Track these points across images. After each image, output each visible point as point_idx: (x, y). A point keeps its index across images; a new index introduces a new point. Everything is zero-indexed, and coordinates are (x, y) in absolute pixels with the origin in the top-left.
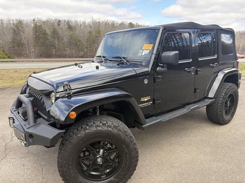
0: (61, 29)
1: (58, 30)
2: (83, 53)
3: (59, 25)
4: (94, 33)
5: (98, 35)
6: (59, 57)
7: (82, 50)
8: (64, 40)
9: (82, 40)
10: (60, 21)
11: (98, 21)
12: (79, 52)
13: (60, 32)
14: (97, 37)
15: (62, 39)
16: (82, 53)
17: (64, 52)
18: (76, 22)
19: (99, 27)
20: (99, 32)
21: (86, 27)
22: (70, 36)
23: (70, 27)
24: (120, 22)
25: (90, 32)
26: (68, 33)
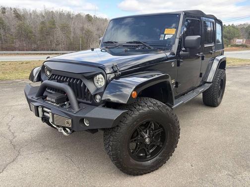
0: (7, 17)
1: (4, 19)
2: (36, 46)
3: (4, 13)
4: (48, 24)
5: (53, 26)
6: (7, 49)
7: (35, 43)
8: (12, 30)
9: (34, 32)
10: (4, 9)
11: (51, 10)
12: (31, 45)
13: (6, 22)
14: (51, 28)
15: (9, 29)
16: (34, 46)
17: (13, 45)
18: (25, 10)
19: (52, 18)
20: (53, 23)
21: (38, 16)
22: (19, 26)
23: (18, 15)
24: (76, 13)
25: (43, 23)
26: (16, 22)
